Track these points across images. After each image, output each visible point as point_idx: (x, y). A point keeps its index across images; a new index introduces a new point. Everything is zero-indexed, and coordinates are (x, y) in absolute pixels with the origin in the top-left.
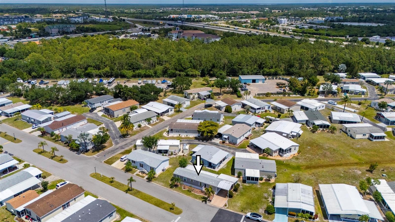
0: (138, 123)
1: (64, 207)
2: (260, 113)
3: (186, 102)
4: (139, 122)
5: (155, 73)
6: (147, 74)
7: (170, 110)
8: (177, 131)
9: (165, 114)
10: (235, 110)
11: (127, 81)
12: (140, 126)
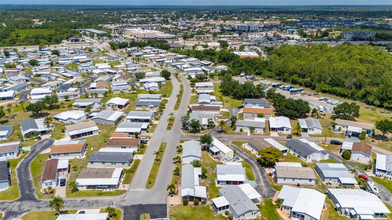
0: (242, 128)
1: (122, 147)
2: (382, 178)
3: (315, 129)
4: (243, 126)
5: (352, 95)
6: (342, 93)
7: (285, 129)
8: (252, 146)
9: (278, 131)
10: (358, 160)
11: (315, 94)
12: (241, 130)
